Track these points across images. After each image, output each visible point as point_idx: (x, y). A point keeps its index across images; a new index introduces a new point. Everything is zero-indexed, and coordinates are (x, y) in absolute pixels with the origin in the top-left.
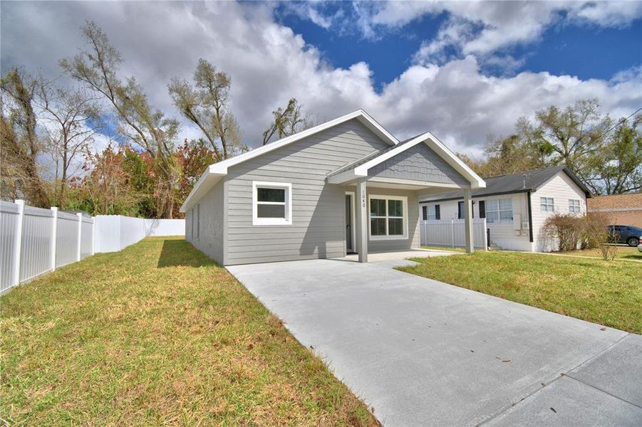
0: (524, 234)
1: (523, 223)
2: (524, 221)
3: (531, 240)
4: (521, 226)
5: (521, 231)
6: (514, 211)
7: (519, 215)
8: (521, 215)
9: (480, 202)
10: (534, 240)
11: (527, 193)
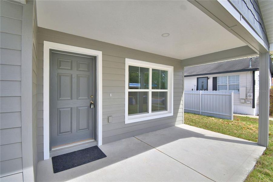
0: (248, 102)
1: (248, 94)
2: (249, 92)
3: (254, 107)
4: (246, 96)
5: (246, 100)
6: (241, 85)
7: (245, 88)
8: (246, 88)
9: (213, 78)
10: (256, 106)
11: (252, 72)
